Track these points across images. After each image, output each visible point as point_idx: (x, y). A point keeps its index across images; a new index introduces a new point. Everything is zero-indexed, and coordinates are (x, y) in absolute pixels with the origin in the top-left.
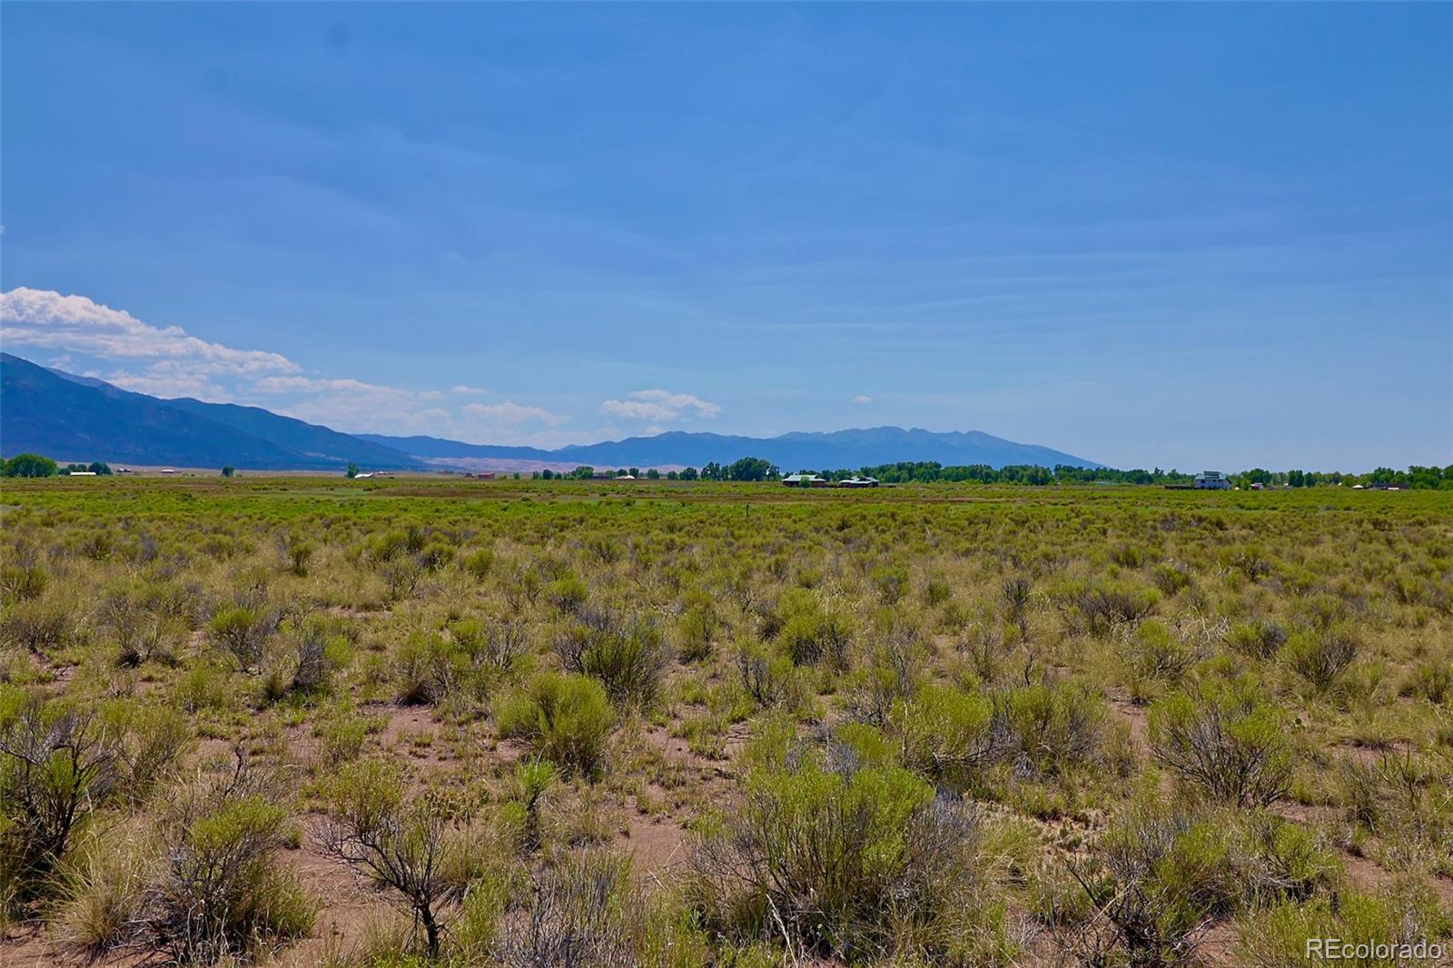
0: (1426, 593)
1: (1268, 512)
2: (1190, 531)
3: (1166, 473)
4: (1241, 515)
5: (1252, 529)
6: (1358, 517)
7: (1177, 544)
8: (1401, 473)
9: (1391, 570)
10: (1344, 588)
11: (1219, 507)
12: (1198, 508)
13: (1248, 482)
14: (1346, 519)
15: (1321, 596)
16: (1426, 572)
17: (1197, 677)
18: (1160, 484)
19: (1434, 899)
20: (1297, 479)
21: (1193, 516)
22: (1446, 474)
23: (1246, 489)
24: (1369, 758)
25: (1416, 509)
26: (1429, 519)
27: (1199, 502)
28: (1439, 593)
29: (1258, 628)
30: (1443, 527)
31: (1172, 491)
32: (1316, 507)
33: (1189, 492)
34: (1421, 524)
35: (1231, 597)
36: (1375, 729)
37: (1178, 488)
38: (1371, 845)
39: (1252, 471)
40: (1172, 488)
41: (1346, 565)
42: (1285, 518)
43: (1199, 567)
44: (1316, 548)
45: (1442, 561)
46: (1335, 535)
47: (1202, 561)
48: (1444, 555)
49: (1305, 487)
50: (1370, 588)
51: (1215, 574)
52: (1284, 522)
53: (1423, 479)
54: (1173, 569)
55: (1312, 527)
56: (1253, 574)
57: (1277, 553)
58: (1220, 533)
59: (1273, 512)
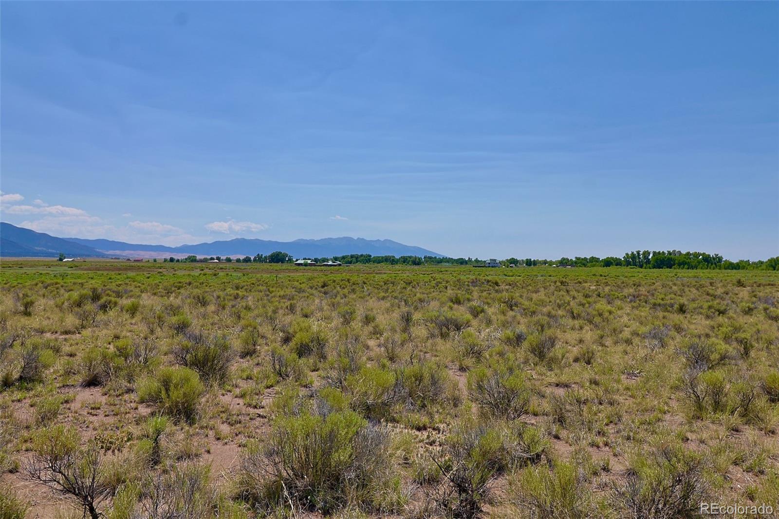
0: (583, 314)
1: (517, 277)
2: (484, 287)
3: (473, 260)
4: (506, 279)
5: (510, 285)
6: (554, 280)
7: (478, 293)
8: (572, 260)
9: (569, 304)
10: (550, 313)
11: (496, 275)
12: (487, 276)
13: (509, 264)
14: (549, 281)
15: (540, 316)
16: (582, 304)
17: (488, 356)
18: (471, 264)
19: (590, 457)
20: (529, 263)
21: (485, 280)
22: (590, 260)
23: (508, 267)
24: (561, 392)
25: (578, 276)
26: (583, 281)
27: (488, 273)
28: (588, 314)
29: (514, 333)
30: (589, 284)
31: (476, 268)
32: (537, 275)
33: (483, 268)
34: (580, 283)
35: (502, 318)
36: (564, 378)
37: (478, 267)
38: (563, 434)
39: (510, 259)
40: (476, 267)
41: (550, 302)
42: (525, 281)
43: (488, 304)
44: (537, 294)
45: (588, 299)
46: (545, 288)
47: (489, 301)
48: (589, 297)
49: (532, 266)
50: (560, 312)
51: (495, 307)
52: (524, 282)
53: (581, 262)
54: (477, 305)
55: (535, 285)
56: (511, 307)
57: (521, 296)
58: (497, 288)
59: (519, 278)
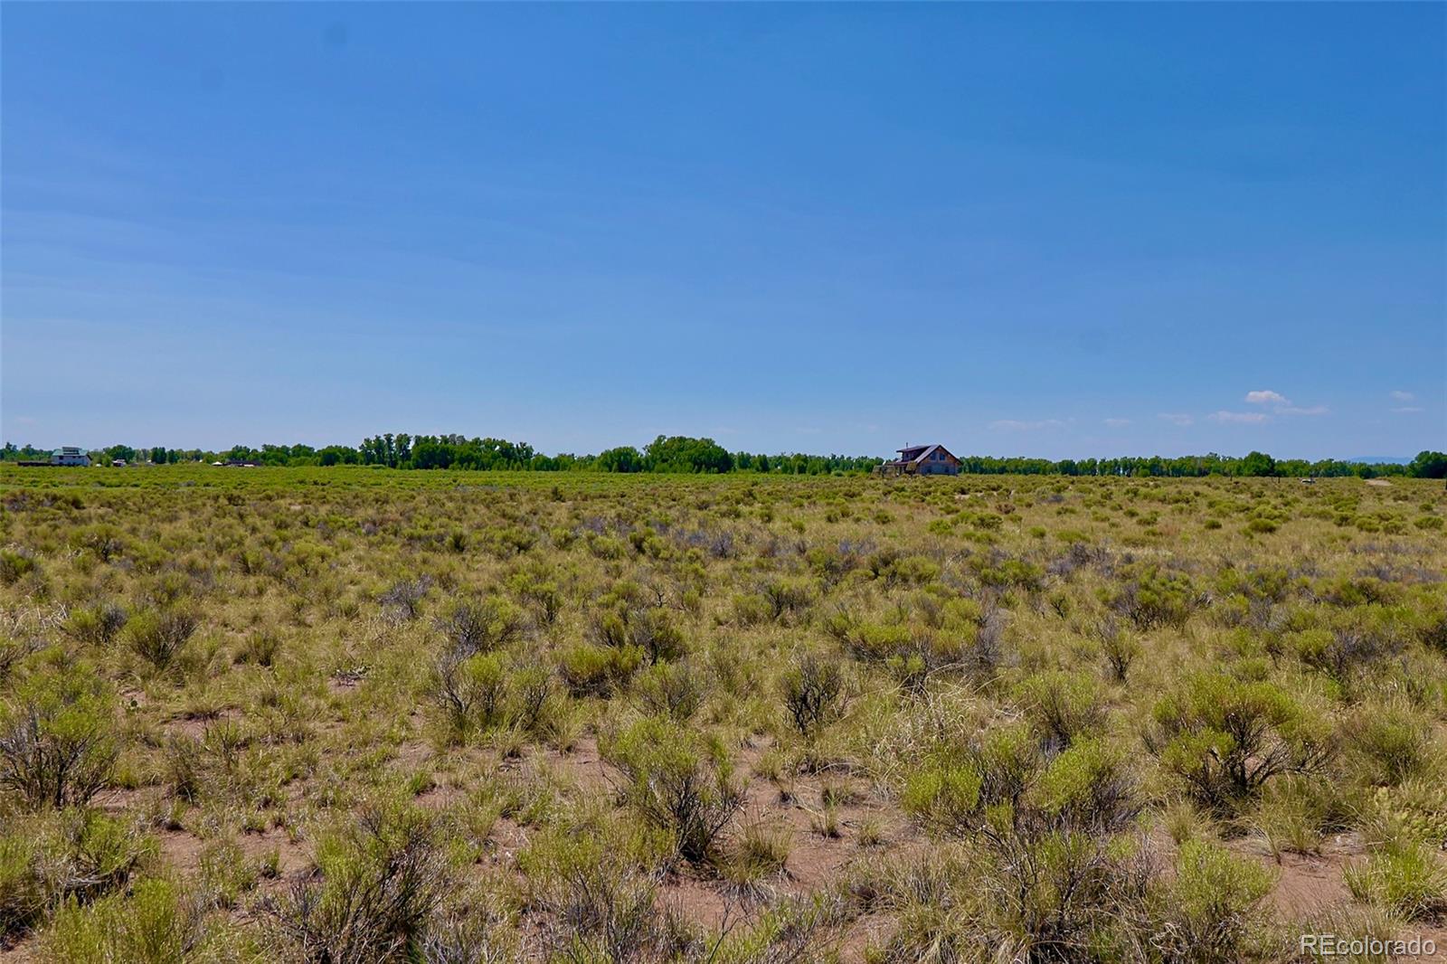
0: (268, 563)
1: (130, 489)
2: (41, 511)
3: (19, 449)
4: (100, 493)
5: (110, 507)
6: (215, 493)
7: (26, 526)
8: (256, 451)
9: (240, 543)
10: (192, 563)
11: (78, 484)
12: (54, 486)
13: (110, 458)
14: (203, 496)
15: (172, 572)
16: (269, 543)
17: (27, 673)
18: (13, 460)
19: (239, 852)
20: (159, 457)
21: (47, 496)
22: (294, 452)
23: (108, 466)
24: (195, 731)
25: (267, 484)
26: (277, 494)
27: (56, 480)
28: (278, 562)
29: (98, 613)
30: (289, 501)
31: (26, 468)
32: (177, 484)
33: (46, 469)
34: (270, 498)
35: (77, 579)
36: (208, 700)
37: (32, 464)
38: (189, 817)
39: (115, 448)
40: (25, 465)
41: (201, 540)
42: (145, 495)
43: (48, 550)
44: (174, 524)
45: (284, 532)
46: (192, 511)
47: (53, 543)
48: (286, 527)
49: (167, 464)
50: (219, 562)
51: (64, 556)
52: (144, 500)
53: (274, 456)
54: (15, 554)
55: (171, 504)
56: (106, 555)
57: (133, 531)
58: (75, 512)
59: (135, 489)
